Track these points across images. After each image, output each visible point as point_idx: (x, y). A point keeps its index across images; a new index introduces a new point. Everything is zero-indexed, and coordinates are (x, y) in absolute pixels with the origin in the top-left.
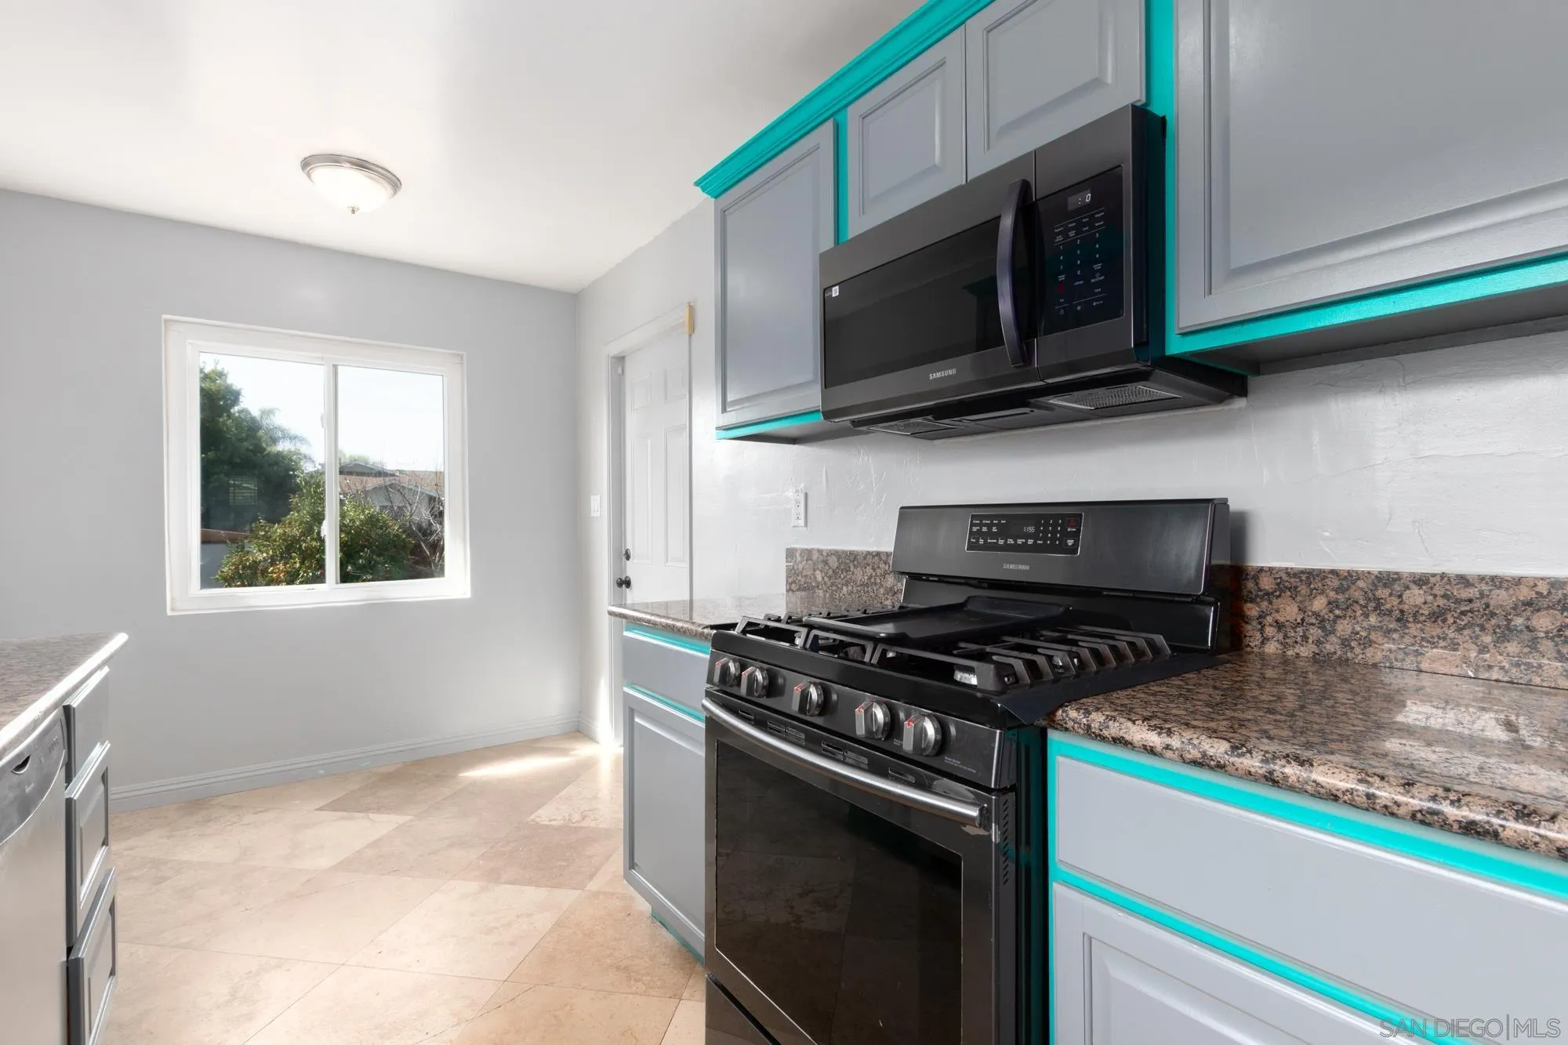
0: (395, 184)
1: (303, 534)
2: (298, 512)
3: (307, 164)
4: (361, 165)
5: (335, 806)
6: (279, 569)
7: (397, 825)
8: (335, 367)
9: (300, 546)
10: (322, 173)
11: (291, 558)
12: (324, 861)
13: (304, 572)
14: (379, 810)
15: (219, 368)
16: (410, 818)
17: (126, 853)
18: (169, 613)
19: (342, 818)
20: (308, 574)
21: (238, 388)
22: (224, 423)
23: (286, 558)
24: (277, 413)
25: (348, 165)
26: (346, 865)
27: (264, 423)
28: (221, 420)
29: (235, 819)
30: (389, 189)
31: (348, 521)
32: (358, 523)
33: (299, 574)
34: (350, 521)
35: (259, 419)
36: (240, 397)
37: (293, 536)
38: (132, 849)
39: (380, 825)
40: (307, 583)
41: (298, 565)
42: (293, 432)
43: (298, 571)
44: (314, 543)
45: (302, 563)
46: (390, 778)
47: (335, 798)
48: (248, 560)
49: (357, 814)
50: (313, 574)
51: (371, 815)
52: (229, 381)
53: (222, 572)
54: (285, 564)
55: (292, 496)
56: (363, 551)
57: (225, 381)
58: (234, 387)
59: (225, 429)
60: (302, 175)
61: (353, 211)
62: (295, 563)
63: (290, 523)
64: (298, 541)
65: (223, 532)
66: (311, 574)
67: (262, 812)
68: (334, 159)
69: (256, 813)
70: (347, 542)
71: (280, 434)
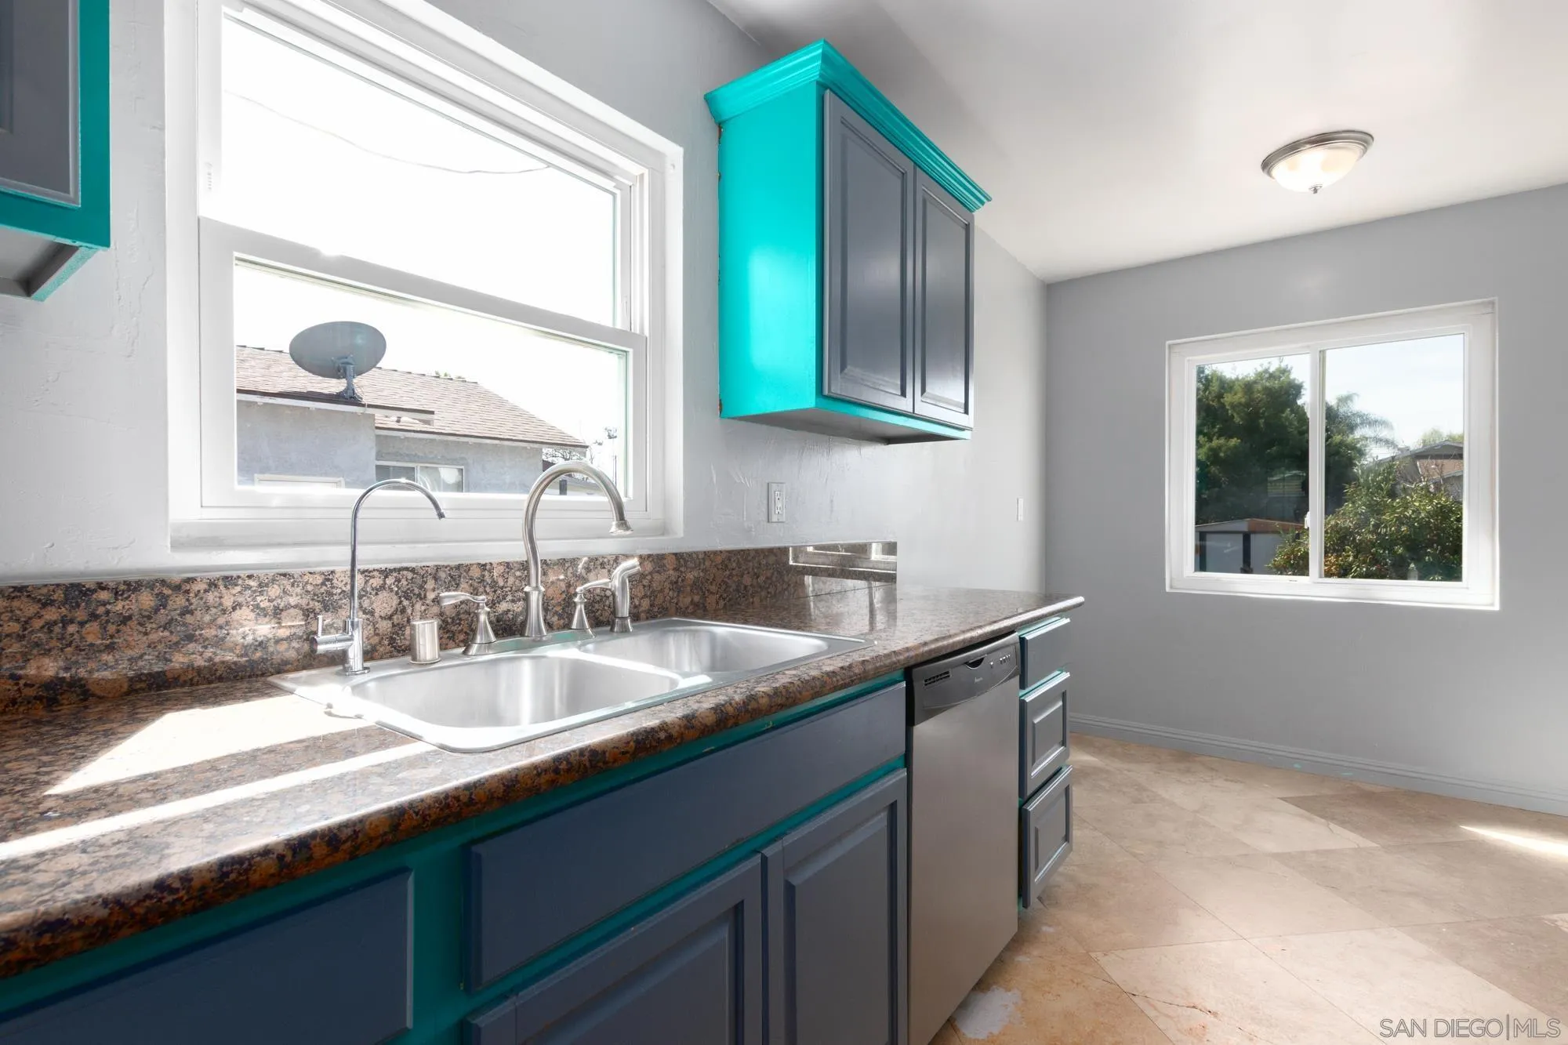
0: (1364, 139)
1: (1358, 526)
2: (1353, 503)
3: (1267, 165)
4: (1321, 140)
5: (1299, 802)
6: (1330, 561)
7: (1357, 847)
8: (1323, 353)
9: (1355, 539)
10: (1280, 168)
11: (1344, 550)
12: (1270, 846)
13: (1358, 566)
14: (1343, 823)
15: (1283, 365)
16: (1374, 845)
17: (1125, 772)
18: (1168, 589)
19: (1302, 816)
20: (1361, 569)
21: (1301, 381)
22: (1287, 418)
23: (1338, 551)
24: (1355, 398)
25: (1308, 146)
26: (1282, 858)
27: (1342, 410)
28: (1284, 415)
29: (1207, 778)
30: (1357, 148)
31: (1410, 512)
32: (1423, 515)
33: (1352, 568)
34: (1413, 512)
35: (1336, 409)
36: (1302, 390)
37: (1346, 528)
38: (1129, 771)
39: (1341, 839)
40: (1360, 578)
41: (1351, 559)
42: (1372, 417)
43: (1351, 564)
44: (1370, 536)
45: (1355, 557)
46: (1369, 798)
47: (1302, 795)
48: (1299, 551)
49: (1318, 819)
50: (1367, 569)
51: (1332, 825)
52: (1292, 377)
53: (1275, 561)
54: (1337, 557)
55: (1347, 486)
56: (1431, 547)
57: (1288, 377)
58: (1296, 382)
59: (1287, 424)
60: (1263, 176)
61: (1316, 191)
62: (1349, 556)
63: (1344, 514)
64: (1351, 534)
65: (1277, 523)
66: (1364, 569)
67: (1232, 781)
68: (1293, 148)
69: (1226, 780)
70: (1410, 535)
71: (1358, 421)
